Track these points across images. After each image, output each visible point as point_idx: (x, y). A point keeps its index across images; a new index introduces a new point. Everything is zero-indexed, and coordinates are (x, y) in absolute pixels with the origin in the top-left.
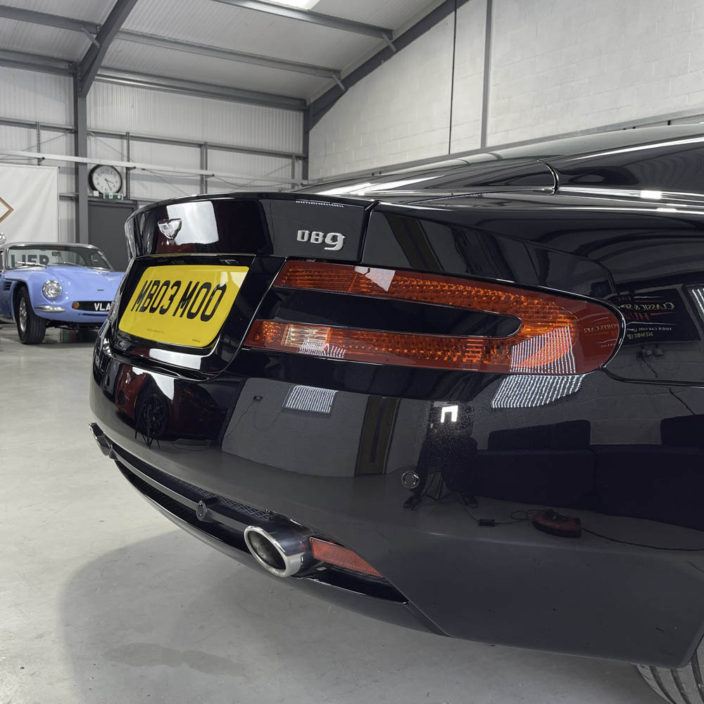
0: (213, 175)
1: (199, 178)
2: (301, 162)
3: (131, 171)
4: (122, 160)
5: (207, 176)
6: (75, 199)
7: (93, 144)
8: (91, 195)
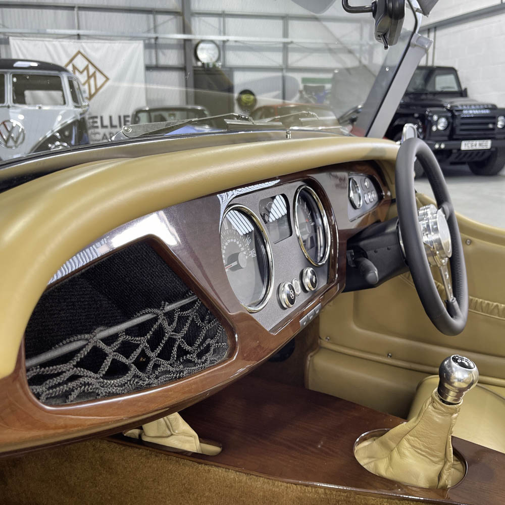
0: (292, 42)
1: (281, 45)
3: (227, 44)
4: (220, 34)
5: (288, 43)
6: (183, 69)
7: (198, 24)
8: (195, 65)
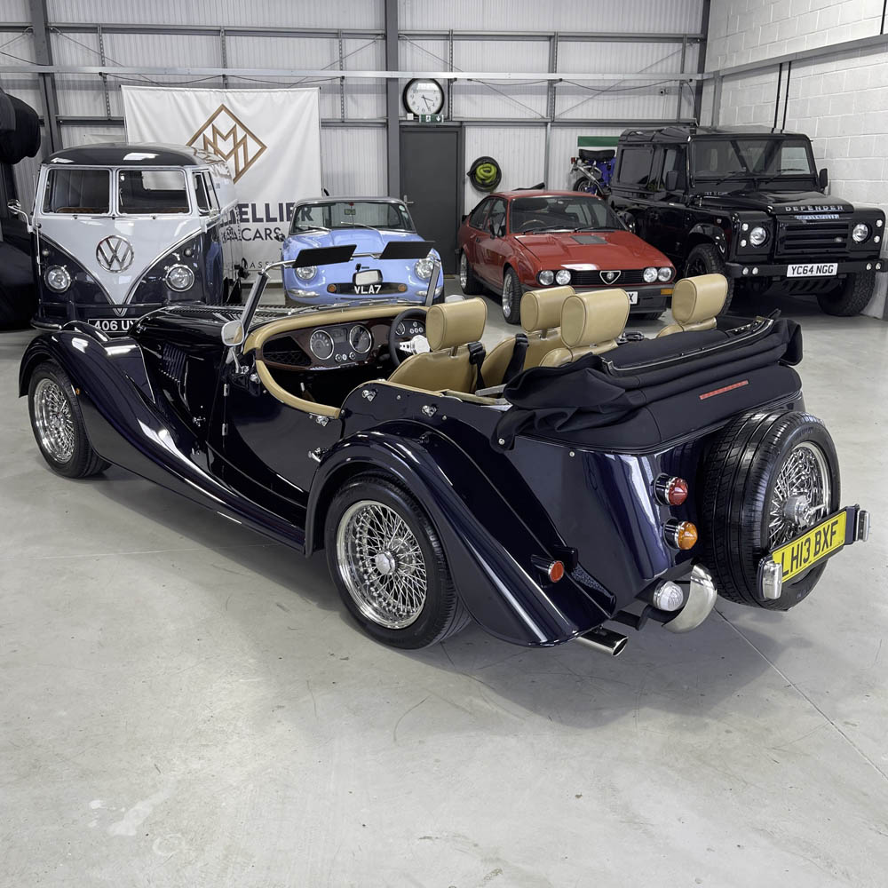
0: (561, 80)
1: (546, 84)
2: (697, 46)
3: (455, 84)
4: (445, 71)
5: (556, 81)
6: (386, 125)
7: (409, 53)
8: (404, 119)
